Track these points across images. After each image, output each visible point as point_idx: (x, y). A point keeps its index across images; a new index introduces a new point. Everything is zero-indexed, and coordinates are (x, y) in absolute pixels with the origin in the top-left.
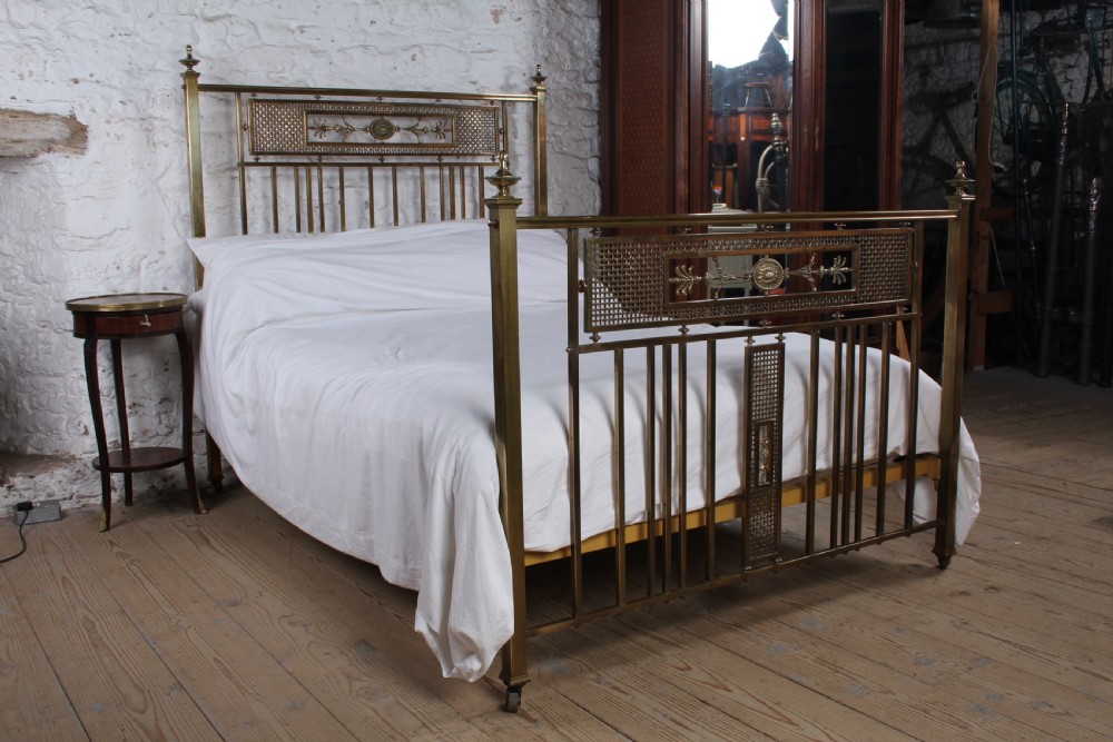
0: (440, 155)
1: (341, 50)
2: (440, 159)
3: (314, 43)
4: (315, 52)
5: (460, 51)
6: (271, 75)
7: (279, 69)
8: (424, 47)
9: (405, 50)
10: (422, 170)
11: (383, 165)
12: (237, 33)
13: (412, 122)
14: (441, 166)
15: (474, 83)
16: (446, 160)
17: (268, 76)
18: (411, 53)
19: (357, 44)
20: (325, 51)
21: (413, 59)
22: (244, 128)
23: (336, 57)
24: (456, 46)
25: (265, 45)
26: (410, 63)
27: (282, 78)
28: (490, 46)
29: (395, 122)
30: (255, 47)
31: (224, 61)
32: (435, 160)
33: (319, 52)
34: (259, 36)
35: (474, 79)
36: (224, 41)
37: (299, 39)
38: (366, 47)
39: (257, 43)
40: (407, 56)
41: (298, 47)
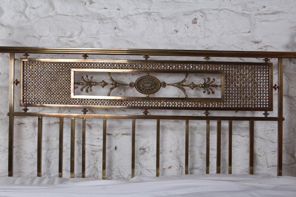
0: (207, 109)
1: (126, 17)
2: (207, 113)
3: (103, 12)
4: (101, 19)
5: (243, 14)
6: (62, 39)
7: (68, 34)
8: (206, 11)
9: (185, 15)
10: (187, 123)
11: (146, 117)
12: (34, 7)
13: (179, 78)
14: (208, 119)
15: (257, 42)
16: (215, 114)
17: (58, 40)
18: (193, 17)
19: (141, 11)
20: (111, 18)
21: (195, 22)
22: (16, 82)
23: (121, 23)
24: (240, 10)
25: (57, 14)
26: (191, 26)
27: (71, 41)
28: (276, 8)
29: (162, 78)
30: (50, 16)
31: (22, 28)
32: (202, 114)
33: (106, 19)
34: (54, 9)
35: (257, 39)
36: (23, 13)
37: (90, 9)
38: (149, 14)
39: (51, 14)
40: (189, 20)
41: (87, 16)
